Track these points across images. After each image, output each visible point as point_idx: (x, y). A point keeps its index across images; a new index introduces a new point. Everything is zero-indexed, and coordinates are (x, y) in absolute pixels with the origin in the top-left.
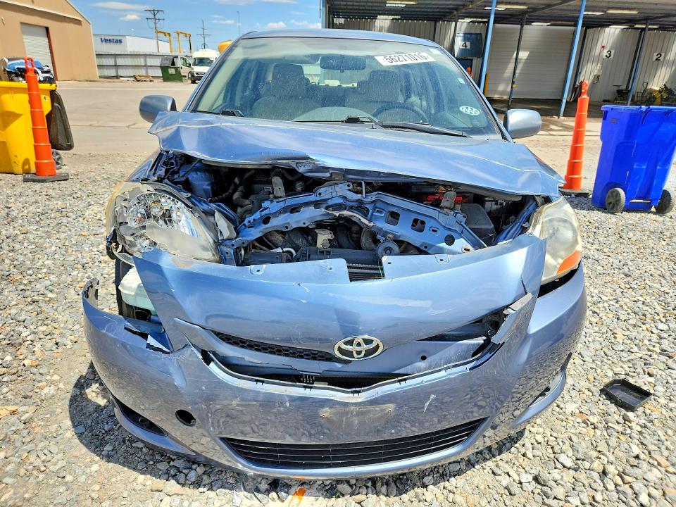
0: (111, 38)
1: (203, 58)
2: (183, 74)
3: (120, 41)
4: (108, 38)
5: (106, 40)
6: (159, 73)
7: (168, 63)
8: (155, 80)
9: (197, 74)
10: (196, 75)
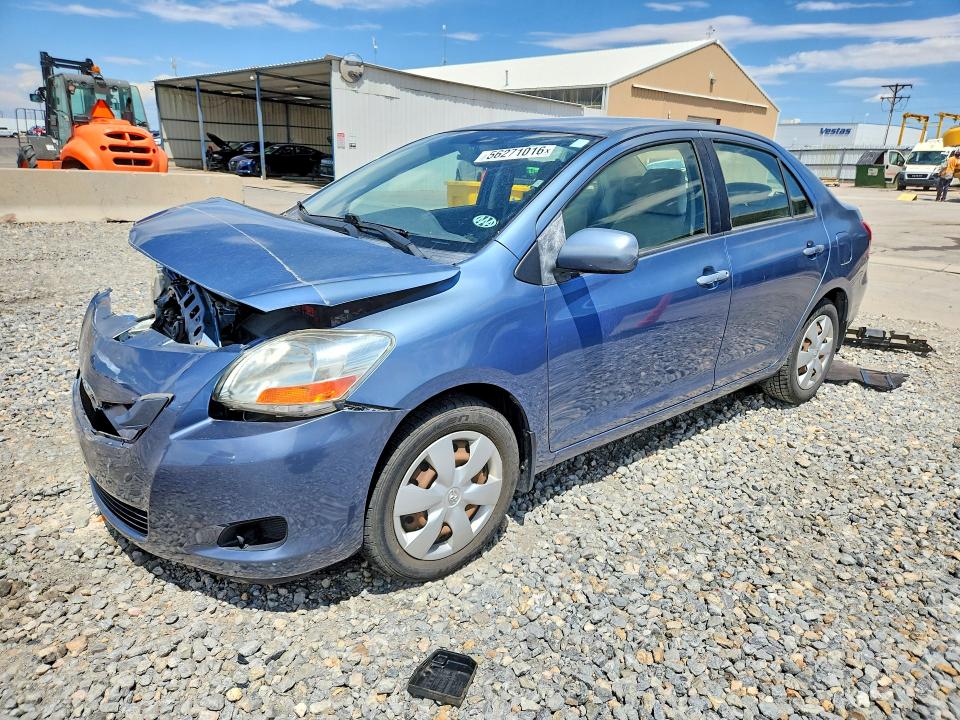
0: (836, 127)
1: (930, 152)
2: (886, 176)
3: (848, 131)
4: (832, 128)
5: (827, 131)
6: (852, 174)
7: (872, 160)
8: (842, 185)
9: (910, 176)
10: (906, 178)
